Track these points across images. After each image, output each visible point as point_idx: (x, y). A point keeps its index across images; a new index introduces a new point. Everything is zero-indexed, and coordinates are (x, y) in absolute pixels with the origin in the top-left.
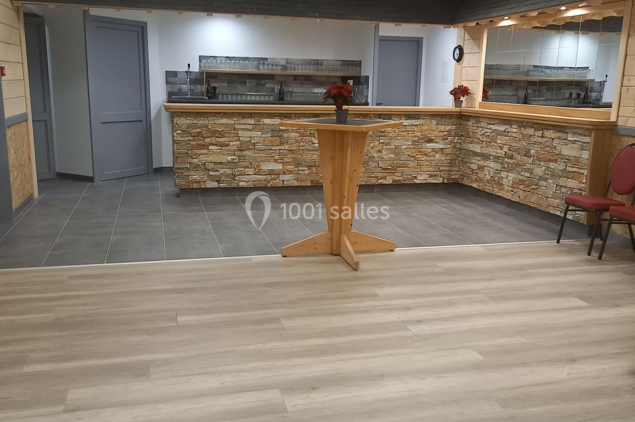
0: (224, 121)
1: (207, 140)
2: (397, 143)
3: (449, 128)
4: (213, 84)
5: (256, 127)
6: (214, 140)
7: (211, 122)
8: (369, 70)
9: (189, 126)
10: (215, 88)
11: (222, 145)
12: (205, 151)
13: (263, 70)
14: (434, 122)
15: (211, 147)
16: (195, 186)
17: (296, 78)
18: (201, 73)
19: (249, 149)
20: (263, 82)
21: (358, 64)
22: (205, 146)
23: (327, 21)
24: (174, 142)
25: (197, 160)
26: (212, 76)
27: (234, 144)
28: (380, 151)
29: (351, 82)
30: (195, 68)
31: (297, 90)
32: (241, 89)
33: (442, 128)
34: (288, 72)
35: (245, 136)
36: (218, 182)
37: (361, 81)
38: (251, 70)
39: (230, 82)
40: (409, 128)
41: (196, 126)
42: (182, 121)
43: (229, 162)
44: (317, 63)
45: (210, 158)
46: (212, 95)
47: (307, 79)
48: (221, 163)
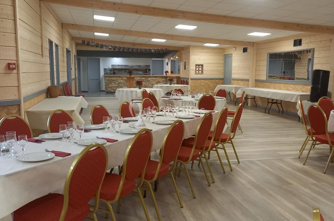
0: (115, 78)
1: (112, 82)
2: (152, 83)
3: (164, 80)
4: (115, 71)
5: (122, 79)
6: (113, 82)
7: (112, 78)
8: (151, 68)
9: (108, 79)
10: (115, 72)
11: (115, 83)
12: (111, 84)
13: (126, 68)
14: (160, 78)
15: (113, 83)
16: (109, 91)
17: (134, 69)
18: (112, 69)
19: (120, 84)
20: (126, 70)
21: (149, 66)
22: (112, 83)
23: (136, 58)
24: (105, 82)
25: (109, 86)
26: (114, 69)
27: (117, 83)
28: (149, 84)
29: (148, 70)
30: (111, 67)
31: (135, 72)
32: (121, 72)
33: (162, 80)
34: (132, 68)
35: (119, 81)
36: (114, 90)
37: (149, 70)
38: (124, 68)
39: (119, 71)
40: (155, 80)
41: (110, 79)
42: (107, 78)
43: (116, 86)
44: (139, 66)
45: (112, 86)
46: (114, 73)
47: (137, 70)
48: (115, 87)
